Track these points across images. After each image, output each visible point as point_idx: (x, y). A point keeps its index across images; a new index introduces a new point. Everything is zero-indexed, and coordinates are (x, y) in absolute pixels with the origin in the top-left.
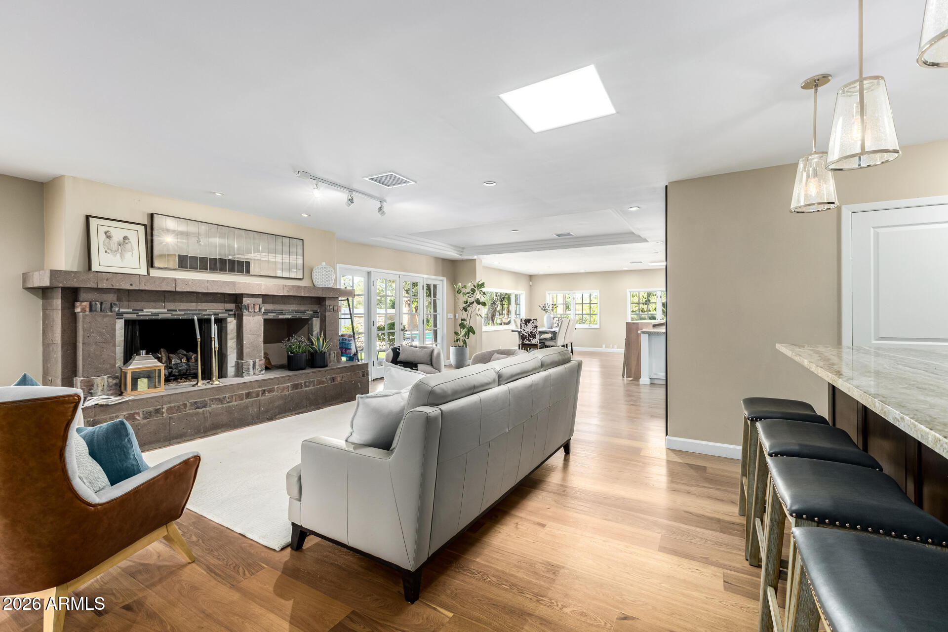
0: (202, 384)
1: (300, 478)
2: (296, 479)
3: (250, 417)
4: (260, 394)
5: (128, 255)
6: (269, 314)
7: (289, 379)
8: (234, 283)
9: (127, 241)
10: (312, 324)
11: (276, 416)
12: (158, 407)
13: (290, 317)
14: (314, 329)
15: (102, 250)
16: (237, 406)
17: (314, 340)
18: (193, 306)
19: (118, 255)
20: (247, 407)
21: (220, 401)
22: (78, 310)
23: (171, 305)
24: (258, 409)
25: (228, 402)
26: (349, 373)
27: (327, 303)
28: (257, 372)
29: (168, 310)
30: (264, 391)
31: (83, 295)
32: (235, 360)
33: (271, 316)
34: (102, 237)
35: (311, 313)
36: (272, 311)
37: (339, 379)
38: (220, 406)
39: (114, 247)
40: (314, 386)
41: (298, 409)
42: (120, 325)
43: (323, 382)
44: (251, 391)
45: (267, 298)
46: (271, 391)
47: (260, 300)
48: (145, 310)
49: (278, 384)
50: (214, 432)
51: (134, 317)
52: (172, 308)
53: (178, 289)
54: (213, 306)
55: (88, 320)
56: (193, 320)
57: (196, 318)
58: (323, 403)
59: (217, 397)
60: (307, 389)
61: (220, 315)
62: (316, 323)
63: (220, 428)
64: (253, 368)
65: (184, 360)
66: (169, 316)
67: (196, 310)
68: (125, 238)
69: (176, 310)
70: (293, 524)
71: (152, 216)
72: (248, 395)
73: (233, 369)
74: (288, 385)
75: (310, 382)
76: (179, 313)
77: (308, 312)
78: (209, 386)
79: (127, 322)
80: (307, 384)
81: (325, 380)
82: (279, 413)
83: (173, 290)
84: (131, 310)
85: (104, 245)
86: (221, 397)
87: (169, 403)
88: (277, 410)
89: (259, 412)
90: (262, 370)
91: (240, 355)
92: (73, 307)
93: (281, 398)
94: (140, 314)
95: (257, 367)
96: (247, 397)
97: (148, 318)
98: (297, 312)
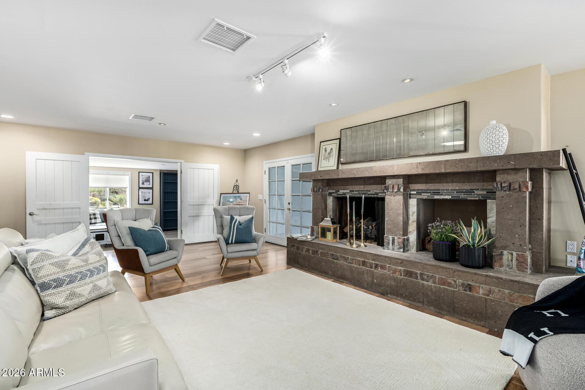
4: (374, 267)
5: (331, 159)
6: (423, 194)
7: (401, 263)
9: (332, 151)
10: (486, 208)
11: (387, 294)
12: (317, 250)
13: (449, 197)
14: (489, 216)
15: (323, 159)
16: (356, 268)
18: (361, 188)
19: (328, 160)
20: (363, 273)
21: (346, 259)
23: (351, 188)
24: (372, 280)
25: (350, 263)
26: (507, 291)
27: (499, 178)
28: (396, 248)
29: (350, 191)
30: (376, 266)
33: (425, 196)
35: (485, 193)
36: (426, 191)
37: (481, 291)
38: (345, 263)
39: (327, 156)
40: (434, 283)
41: (411, 300)
42: (330, 199)
43: (449, 285)
44: (366, 260)
46: (383, 268)
47: (401, 181)
48: (340, 191)
49: (390, 264)
50: (342, 280)
51: (335, 195)
52: (351, 190)
54: (374, 187)
57: (363, 196)
58: (449, 311)
59: (344, 256)
60: (425, 283)
61: (379, 194)
62: (492, 207)
63: (346, 280)
64: (393, 244)
66: (351, 195)
67: (364, 191)
68: (332, 149)
69: (353, 191)
71: (341, 132)
72: (364, 263)
74: (400, 268)
76: (355, 193)
77: (476, 192)
80: (425, 277)
81: (453, 282)
82: (391, 294)
84: (335, 191)
85: (324, 156)
87: (322, 249)
90: (400, 248)
93: (395, 279)
94: (338, 193)
96: (363, 265)
97: (341, 196)
98: (459, 191)
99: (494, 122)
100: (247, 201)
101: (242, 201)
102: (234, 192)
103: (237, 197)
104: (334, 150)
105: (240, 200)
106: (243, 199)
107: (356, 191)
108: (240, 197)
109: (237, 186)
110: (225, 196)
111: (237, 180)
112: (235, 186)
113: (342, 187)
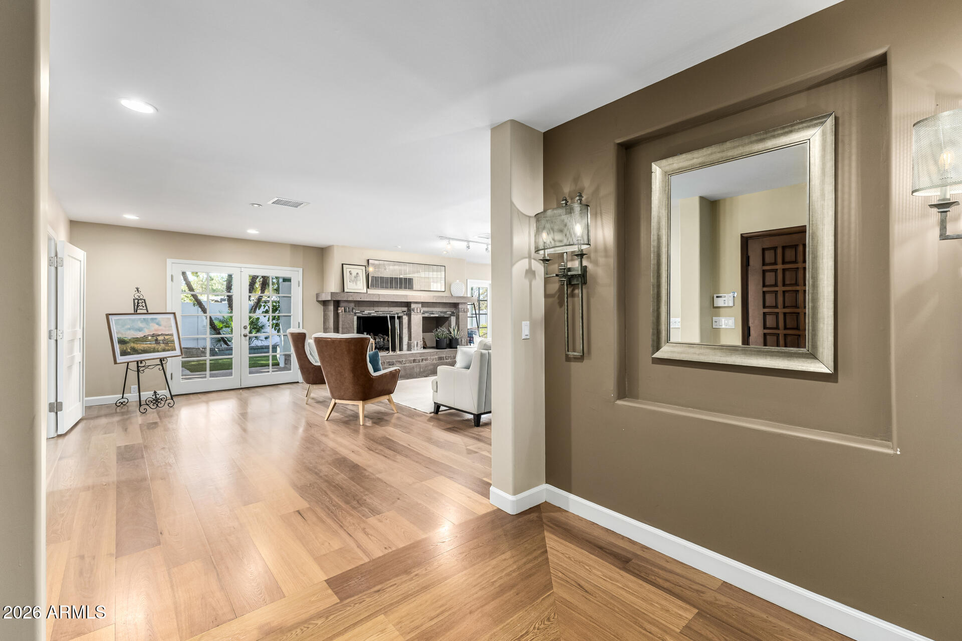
0: (391, 353)
1: (437, 382)
2: (435, 382)
3: (415, 374)
5: (358, 283)
7: (437, 354)
8: (406, 296)
10: (451, 320)
13: (437, 315)
14: (452, 324)
15: (348, 281)
16: (409, 366)
17: (452, 330)
18: (386, 309)
19: (355, 283)
20: (413, 368)
21: (400, 362)
22: (340, 311)
23: (377, 309)
25: (404, 364)
27: (460, 306)
28: (419, 348)
29: (375, 311)
30: (422, 360)
31: (342, 304)
32: (407, 341)
33: (426, 315)
34: (348, 274)
35: (450, 313)
36: (427, 312)
38: (400, 365)
39: (353, 278)
40: (451, 359)
42: (355, 318)
44: (416, 358)
45: (424, 304)
46: (426, 360)
47: (420, 305)
48: (365, 312)
49: (429, 357)
51: (360, 315)
53: (380, 300)
54: (396, 309)
55: (344, 316)
56: (387, 317)
60: (447, 361)
61: (400, 314)
62: (453, 319)
64: (417, 346)
65: (382, 340)
66: (375, 315)
67: (388, 311)
68: (357, 274)
69: (379, 312)
70: (435, 403)
71: (368, 260)
72: (414, 361)
73: (406, 346)
74: (436, 357)
75: (448, 357)
77: (448, 313)
78: (394, 354)
79: (359, 318)
82: (431, 374)
83: (378, 300)
84: (359, 312)
85: (349, 278)
86: (401, 360)
88: (430, 372)
89: (420, 372)
90: (421, 348)
91: (410, 338)
92: (337, 310)
93: (433, 365)
94: (363, 313)
95: (419, 345)
96: (414, 362)
97: (366, 316)
98: (441, 312)
99: (458, 281)
100: (171, 326)
101: (160, 328)
102: (139, 311)
103: (149, 320)
104: (360, 274)
105: (157, 326)
106: (162, 323)
107: (381, 311)
108: (157, 321)
109: (138, 300)
110: (118, 319)
111: (137, 289)
112: (137, 299)
113: (368, 308)
